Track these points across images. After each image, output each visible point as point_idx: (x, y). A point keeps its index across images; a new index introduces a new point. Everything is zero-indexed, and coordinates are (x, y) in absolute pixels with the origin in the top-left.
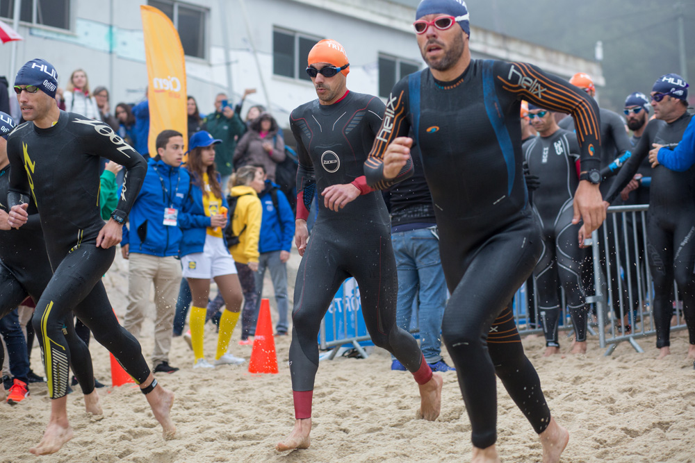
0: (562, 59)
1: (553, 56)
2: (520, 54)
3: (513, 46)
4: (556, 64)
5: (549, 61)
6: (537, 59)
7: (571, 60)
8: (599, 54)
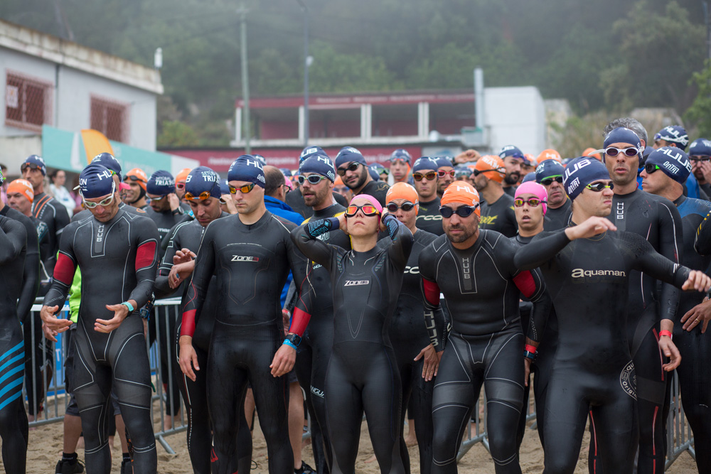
0: (120, 64)
1: (111, 62)
2: (77, 59)
3: (70, 50)
4: (114, 70)
5: (107, 67)
6: (94, 65)
7: (129, 65)
8: (158, 61)
